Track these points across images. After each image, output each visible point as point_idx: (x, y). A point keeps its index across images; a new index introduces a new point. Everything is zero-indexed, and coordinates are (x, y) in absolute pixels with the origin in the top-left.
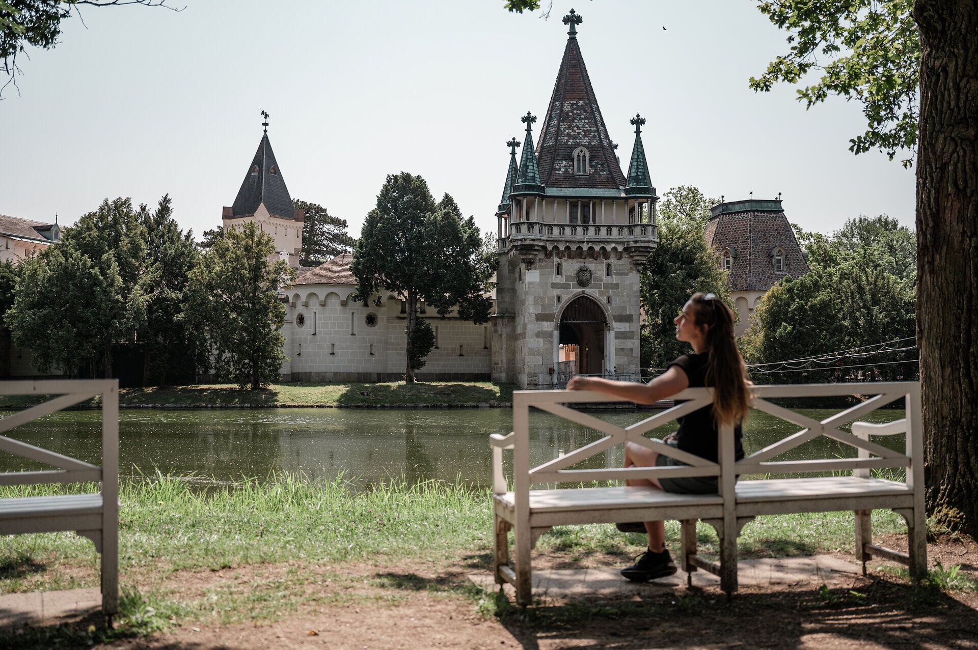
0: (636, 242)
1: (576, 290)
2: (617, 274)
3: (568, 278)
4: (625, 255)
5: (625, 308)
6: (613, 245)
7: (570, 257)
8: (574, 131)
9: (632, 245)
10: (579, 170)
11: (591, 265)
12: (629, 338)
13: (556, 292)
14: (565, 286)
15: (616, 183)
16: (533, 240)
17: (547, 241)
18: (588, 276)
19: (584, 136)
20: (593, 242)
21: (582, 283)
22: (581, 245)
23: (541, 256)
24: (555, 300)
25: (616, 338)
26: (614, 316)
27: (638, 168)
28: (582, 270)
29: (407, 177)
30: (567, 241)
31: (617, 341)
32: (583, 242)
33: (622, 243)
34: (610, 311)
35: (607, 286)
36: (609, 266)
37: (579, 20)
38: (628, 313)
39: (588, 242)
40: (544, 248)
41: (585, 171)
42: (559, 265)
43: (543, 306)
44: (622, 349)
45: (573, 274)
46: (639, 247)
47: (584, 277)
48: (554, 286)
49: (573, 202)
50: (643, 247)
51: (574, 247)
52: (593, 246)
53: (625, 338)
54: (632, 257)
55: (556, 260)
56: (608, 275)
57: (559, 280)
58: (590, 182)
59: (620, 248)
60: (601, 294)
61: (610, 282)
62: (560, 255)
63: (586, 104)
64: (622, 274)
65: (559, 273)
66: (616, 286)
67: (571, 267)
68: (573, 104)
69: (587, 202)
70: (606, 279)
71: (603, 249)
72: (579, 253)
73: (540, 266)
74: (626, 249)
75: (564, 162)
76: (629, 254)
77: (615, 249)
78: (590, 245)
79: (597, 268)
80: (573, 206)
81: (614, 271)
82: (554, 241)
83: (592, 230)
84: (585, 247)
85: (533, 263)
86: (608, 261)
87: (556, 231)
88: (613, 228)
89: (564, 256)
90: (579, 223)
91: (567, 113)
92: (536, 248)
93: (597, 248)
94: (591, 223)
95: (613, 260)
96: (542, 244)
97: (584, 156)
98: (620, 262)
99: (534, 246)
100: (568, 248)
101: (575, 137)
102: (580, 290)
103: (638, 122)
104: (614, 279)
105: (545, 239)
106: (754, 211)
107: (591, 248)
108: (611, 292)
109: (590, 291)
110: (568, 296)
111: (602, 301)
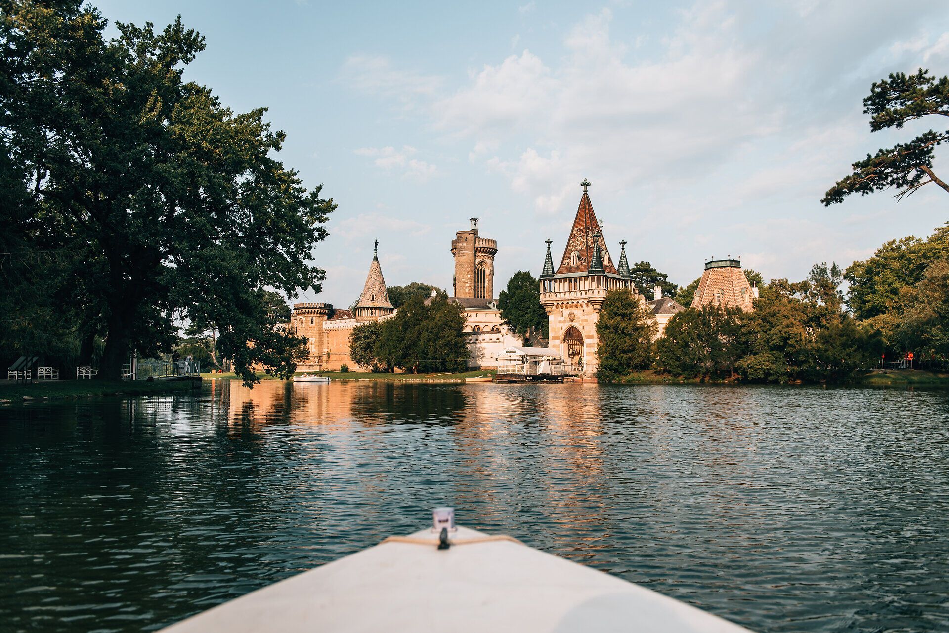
0: (589, 298)
1: (569, 324)
2: (587, 314)
3: (566, 318)
4: (589, 305)
5: (590, 331)
7: (565, 307)
11: (575, 310)
12: (592, 347)
13: (561, 325)
14: (565, 322)
15: (588, 268)
16: (545, 301)
21: (571, 320)
22: (569, 302)
24: (560, 329)
25: (587, 346)
26: (586, 336)
28: (570, 314)
29: (520, 273)
31: (588, 348)
32: (569, 300)
34: (584, 334)
35: (582, 321)
36: (582, 311)
37: (590, 184)
38: (591, 335)
40: (554, 304)
42: (562, 311)
43: (555, 332)
44: (589, 353)
45: (567, 315)
46: (592, 301)
47: (573, 317)
48: (560, 322)
49: (570, 280)
52: (574, 301)
53: (590, 347)
54: (593, 305)
55: (560, 309)
56: (583, 315)
57: (562, 319)
58: (578, 269)
60: (580, 325)
61: (584, 319)
62: (561, 307)
64: (589, 314)
65: (562, 316)
66: (586, 321)
67: (566, 312)
69: (575, 279)
70: (582, 318)
72: (569, 306)
73: (554, 313)
74: (589, 302)
75: (568, 260)
76: (591, 304)
79: (577, 312)
80: (570, 281)
81: (585, 313)
82: (557, 301)
83: (578, 293)
84: (571, 302)
85: (551, 312)
86: (583, 308)
87: (558, 295)
88: (583, 292)
90: (573, 290)
92: (548, 304)
93: (576, 302)
94: (578, 290)
98: (588, 308)
100: (563, 303)
102: (571, 323)
104: (586, 317)
107: (573, 303)
108: (584, 324)
109: (575, 324)
110: (566, 327)
111: (580, 328)
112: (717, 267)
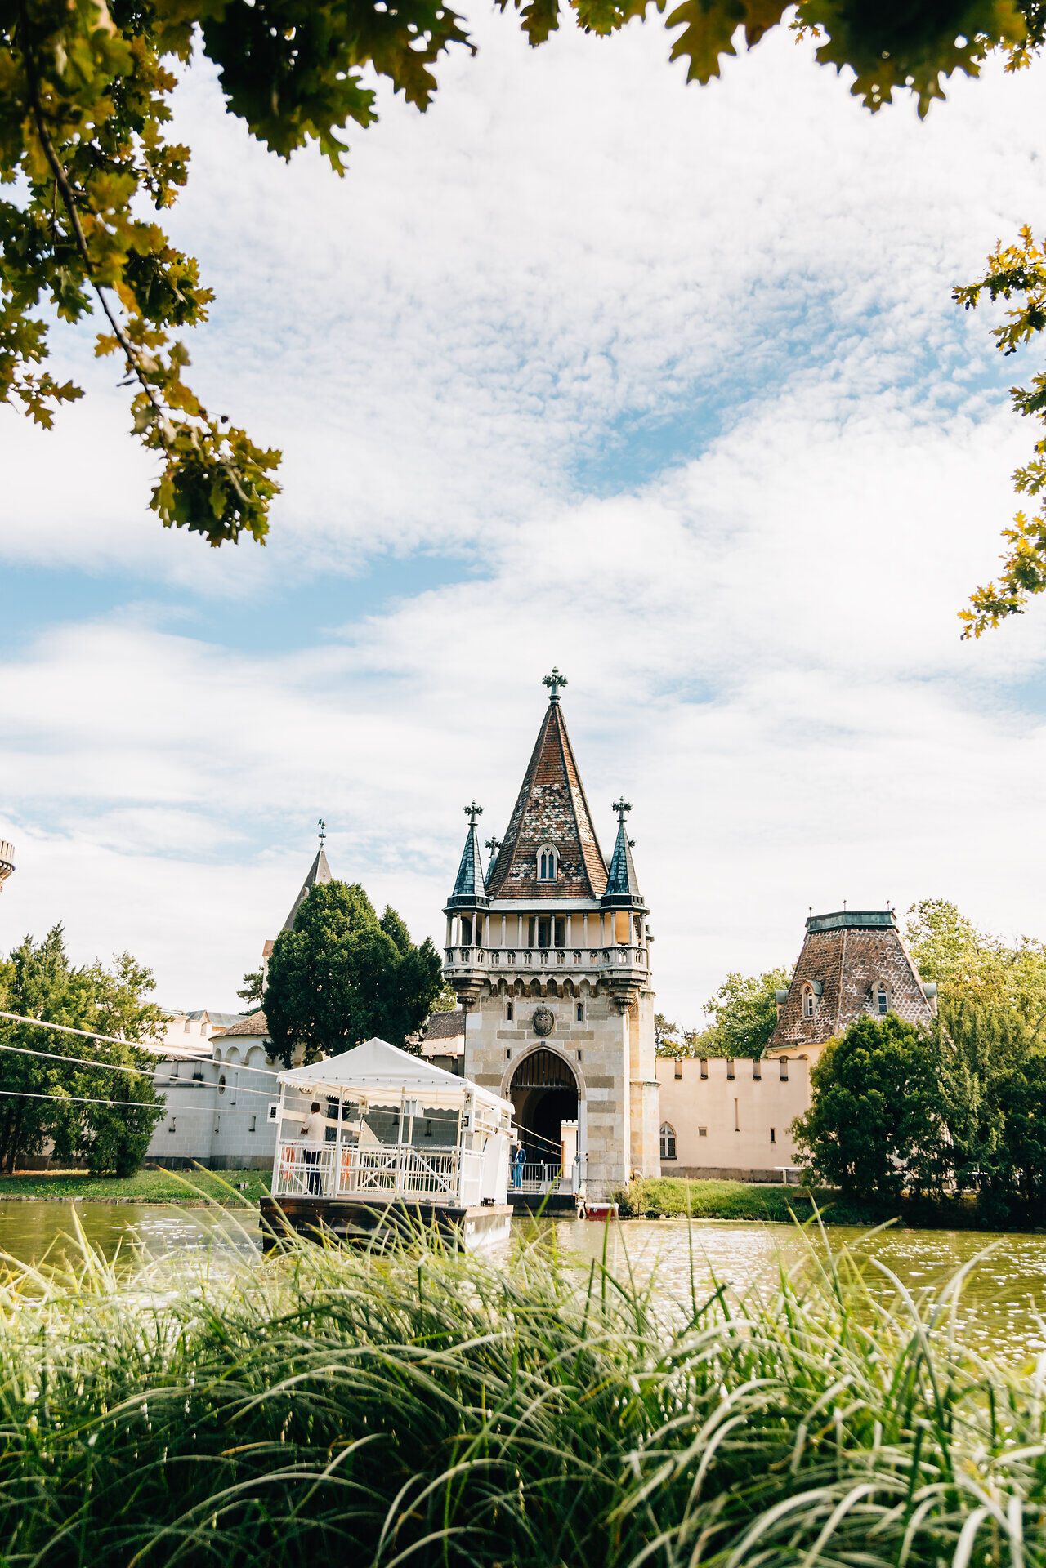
0: (611, 972)
1: (532, 1042)
2: (591, 1018)
3: (521, 1023)
4: (602, 991)
5: (602, 1067)
6: (583, 977)
7: (523, 994)
8: (544, 824)
9: (608, 976)
10: (543, 876)
11: (553, 1005)
12: (608, 1111)
13: (505, 1044)
14: (518, 1036)
15: (591, 890)
16: (468, 971)
17: (490, 972)
18: (549, 1021)
19: (557, 829)
20: (555, 973)
21: (540, 1032)
22: (538, 978)
23: (485, 993)
24: (504, 1054)
25: (589, 1110)
26: (587, 1079)
27: (617, 870)
28: (539, 1013)
30: (517, 973)
31: (591, 1114)
32: (540, 973)
33: (596, 973)
34: (581, 1072)
35: (576, 1036)
36: (580, 1006)
37: (562, 682)
38: (607, 1074)
39: (547, 973)
40: (487, 982)
41: (551, 876)
42: (510, 1005)
43: (486, 1065)
44: (598, 1128)
45: (529, 1017)
46: (617, 979)
47: (545, 1021)
48: (502, 1034)
50: (622, 979)
51: (527, 980)
52: (555, 978)
53: (603, 1111)
54: (611, 993)
55: (506, 999)
56: (579, 1019)
57: (510, 1026)
58: (557, 890)
59: (593, 981)
60: (568, 1047)
61: (580, 1029)
62: (511, 992)
63: (564, 788)
64: (598, 1018)
65: (510, 1017)
66: (590, 1035)
67: (525, 1008)
68: (545, 789)
70: (576, 1026)
71: (568, 981)
72: (536, 990)
73: (483, 1008)
74: (602, 982)
75: (525, 865)
76: (607, 989)
77: (586, 982)
78: (550, 977)
79: (562, 1010)
80: (530, 923)
81: (586, 1013)
82: (499, 972)
83: (569, 955)
84: (543, 980)
85: (472, 1003)
86: (578, 1000)
87: (504, 957)
88: (583, 953)
89: (517, 993)
90: (553, 946)
91: (536, 801)
92: (473, 982)
93: (560, 981)
95: (584, 998)
96: (483, 976)
97: (551, 856)
98: (596, 1001)
99: (470, 979)
100: (519, 982)
101: (544, 831)
102: (538, 1040)
103: (622, 808)
104: (587, 1025)
105: (487, 969)
106: (849, 928)
107: (551, 982)
108: (583, 1044)
109: (553, 1043)
110: (521, 1050)
111: (570, 1056)
112: (860, 928)
